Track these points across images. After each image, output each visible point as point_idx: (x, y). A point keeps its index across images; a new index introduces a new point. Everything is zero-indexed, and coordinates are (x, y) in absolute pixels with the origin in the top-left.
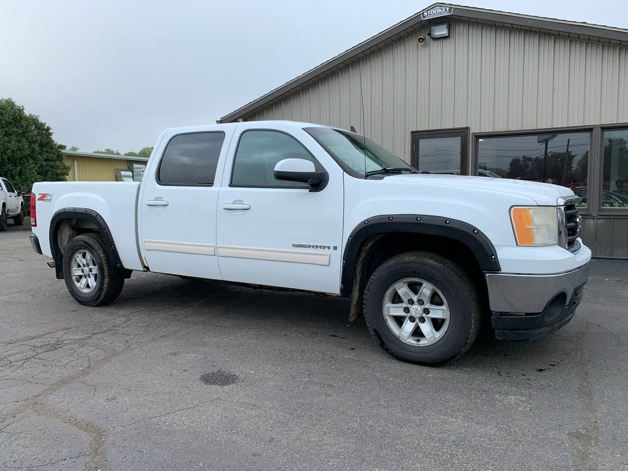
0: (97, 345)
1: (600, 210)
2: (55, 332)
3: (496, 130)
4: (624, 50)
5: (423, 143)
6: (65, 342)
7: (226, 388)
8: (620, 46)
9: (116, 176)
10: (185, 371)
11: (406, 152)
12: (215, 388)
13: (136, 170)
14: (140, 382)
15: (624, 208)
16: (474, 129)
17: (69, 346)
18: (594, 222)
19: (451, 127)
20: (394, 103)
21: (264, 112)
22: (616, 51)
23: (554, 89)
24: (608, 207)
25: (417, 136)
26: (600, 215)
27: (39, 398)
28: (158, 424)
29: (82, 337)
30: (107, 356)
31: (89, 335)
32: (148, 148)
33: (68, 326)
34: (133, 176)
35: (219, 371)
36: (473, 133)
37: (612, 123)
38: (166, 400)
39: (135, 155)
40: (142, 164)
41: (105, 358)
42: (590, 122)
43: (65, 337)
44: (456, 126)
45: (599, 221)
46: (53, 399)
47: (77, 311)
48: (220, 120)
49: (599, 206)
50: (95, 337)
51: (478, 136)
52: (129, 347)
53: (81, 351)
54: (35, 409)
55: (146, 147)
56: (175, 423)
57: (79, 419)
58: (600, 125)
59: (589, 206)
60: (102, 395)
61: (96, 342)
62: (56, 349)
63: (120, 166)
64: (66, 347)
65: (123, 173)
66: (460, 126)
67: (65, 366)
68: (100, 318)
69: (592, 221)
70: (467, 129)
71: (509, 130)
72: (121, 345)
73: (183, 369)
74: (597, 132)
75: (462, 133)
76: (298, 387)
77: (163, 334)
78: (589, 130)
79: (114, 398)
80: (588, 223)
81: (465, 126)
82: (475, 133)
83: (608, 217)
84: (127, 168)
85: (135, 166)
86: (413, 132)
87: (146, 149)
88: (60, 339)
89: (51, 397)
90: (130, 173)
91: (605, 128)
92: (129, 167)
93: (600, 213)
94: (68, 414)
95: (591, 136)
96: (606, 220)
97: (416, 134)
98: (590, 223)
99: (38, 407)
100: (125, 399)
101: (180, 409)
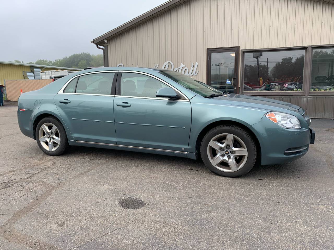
0: (38, 182)
1: (310, 93)
2: (6, 174)
3: (255, 48)
4: (325, 4)
5: (214, 55)
6: (14, 181)
7: (139, 210)
8: (323, 2)
9: (24, 76)
10: (106, 199)
11: (204, 60)
12: (132, 211)
13: (36, 72)
14: (78, 209)
15: (321, 91)
16: (242, 48)
17: (18, 183)
18: (306, 99)
19: (230, 46)
20: (197, 32)
21: (119, 36)
22: (321, 4)
23: (287, 25)
24: (313, 91)
25: (210, 51)
26: (310, 95)
27: (7, 227)
28: (103, 244)
29: (26, 177)
30: (48, 190)
31: (30, 175)
32: (41, 60)
33: (14, 169)
34: (34, 76)
35: (129, 198)
36: (242, 50)
37: (317, 45)
38: (101, 223)
39: (33, 64)
40: (39, 69)
41: (46, 191)
42: (305, 44)
43: (14, 177)
44: (232, 46)
45: (309, 99)
46: (17, 227)
47: (17, 158)
48: (93, 40)
49: (309, 90)
50: (35, 177)
51: (245, 52)
52: (61, 183)
53: (28, 187)
54: (6, 236)
55: (40, 60)
56: (115, 242)
57: (42, 243)
58: (311, 46)
59: (303, 91)
60: (53, 222)
61: (36, 179)
62: (9, 186)
63: (26, 70)
64: (16, 185)
65: (28, 74)
66: (235, 46)
67: (19, 199)
68: (34, 162)
69: (305, 99)
70: (239, 47)
71: (262, 48)
72: (55, 182)
73: (104, 197)
74: (309, 50)
75: (236, 49)
76: (187, 207)
77: (81, 172)
78: (305, 48)
79: (63, 224)
80: (303, 99)
81: (237, 46)
82: (243, 50)
83: (313, 96)
84: (30, 71)
85: (35, 70)
86: (208, 49)
87: (40, 61)
88: (10, 179)
89: (15, 226)
90: (32, 74)
91: (313, 48)
92: (31, 71)
93: (309, 94)
94: (32, 240)
95: (306, 52)
96: (313, 97)
97: (210, 50)
98: (304, 99)
99: (8, 235)
100: (72, 224)
101: (114, 229)
